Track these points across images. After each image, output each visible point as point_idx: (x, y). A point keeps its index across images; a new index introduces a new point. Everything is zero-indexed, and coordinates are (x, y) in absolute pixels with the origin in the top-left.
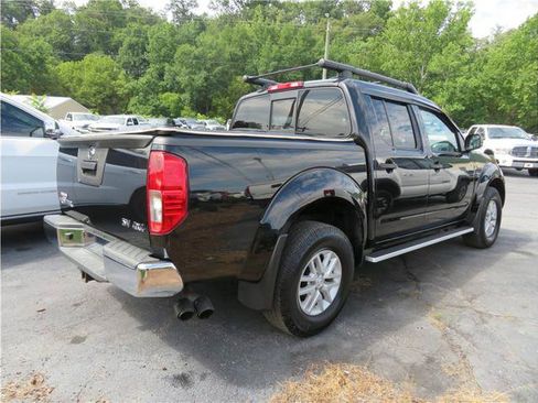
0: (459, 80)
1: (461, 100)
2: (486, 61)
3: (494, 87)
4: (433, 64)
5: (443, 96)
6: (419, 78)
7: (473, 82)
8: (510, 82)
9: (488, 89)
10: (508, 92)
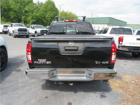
0: (34, 13)
1: (35, 19)
2: (39, 10)
3: (42, 16)
4: (26, 8)
5: (30, 17)
6: (22, 12)
7: (37, 14)
8: (45, 15)
9: (40, 16)
10: (45, 18)
